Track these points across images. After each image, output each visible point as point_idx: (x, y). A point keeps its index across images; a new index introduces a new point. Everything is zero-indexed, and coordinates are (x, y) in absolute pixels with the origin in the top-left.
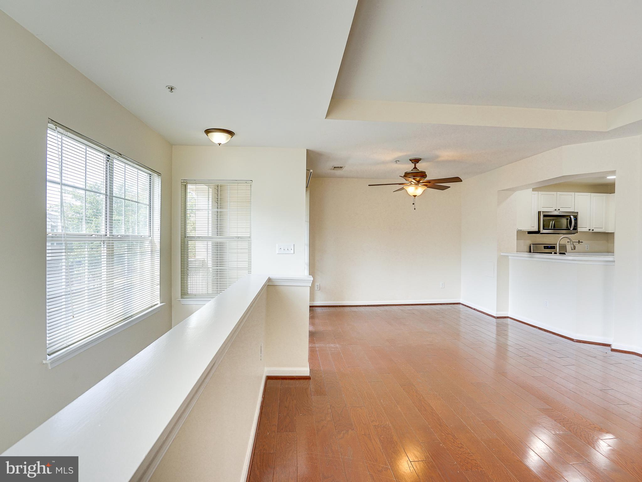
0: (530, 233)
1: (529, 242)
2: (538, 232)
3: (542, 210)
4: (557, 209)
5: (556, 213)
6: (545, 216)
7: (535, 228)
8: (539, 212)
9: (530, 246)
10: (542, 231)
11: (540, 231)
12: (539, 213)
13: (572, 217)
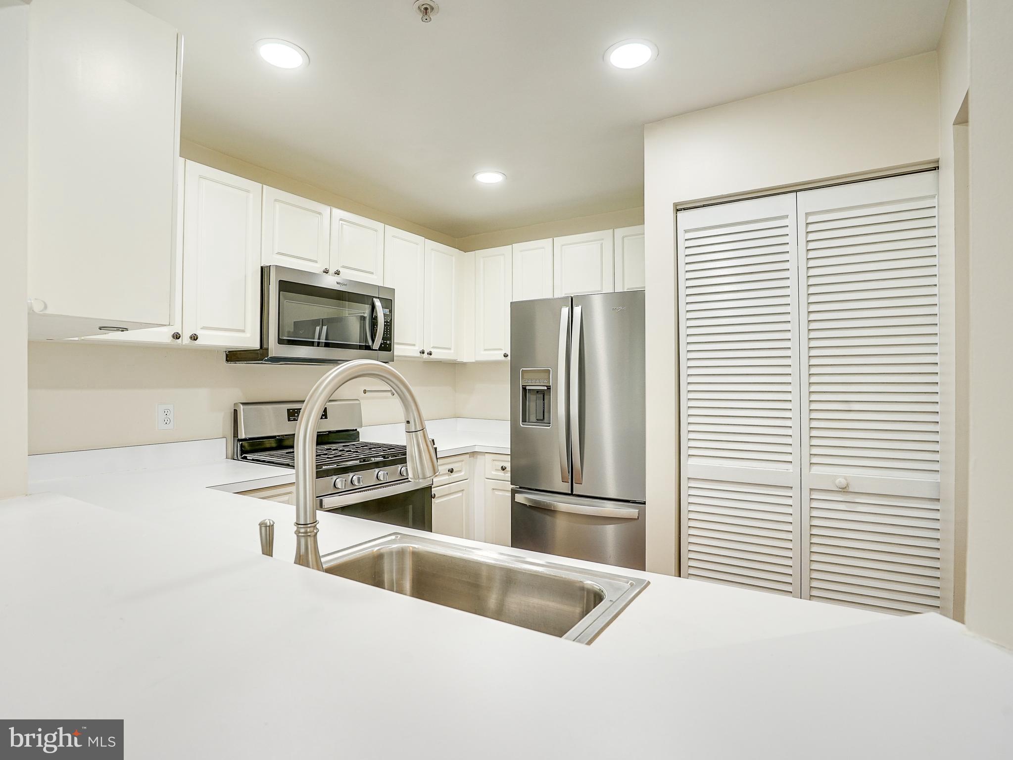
0: (233, 356)
1: (232, 395)
2: (259, 355)
3: (272, 260)
4: (332, 271)
5: (329, 282)
6: (285, 287)
7: (248, 335)
8: (262, 268)
9: (235, 411)
10: (275, 349)
11: (267, 349)
12: (264, 272)
13: (378, 303)
